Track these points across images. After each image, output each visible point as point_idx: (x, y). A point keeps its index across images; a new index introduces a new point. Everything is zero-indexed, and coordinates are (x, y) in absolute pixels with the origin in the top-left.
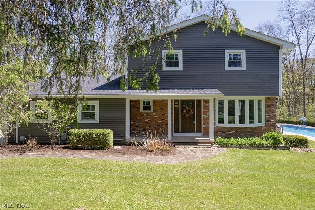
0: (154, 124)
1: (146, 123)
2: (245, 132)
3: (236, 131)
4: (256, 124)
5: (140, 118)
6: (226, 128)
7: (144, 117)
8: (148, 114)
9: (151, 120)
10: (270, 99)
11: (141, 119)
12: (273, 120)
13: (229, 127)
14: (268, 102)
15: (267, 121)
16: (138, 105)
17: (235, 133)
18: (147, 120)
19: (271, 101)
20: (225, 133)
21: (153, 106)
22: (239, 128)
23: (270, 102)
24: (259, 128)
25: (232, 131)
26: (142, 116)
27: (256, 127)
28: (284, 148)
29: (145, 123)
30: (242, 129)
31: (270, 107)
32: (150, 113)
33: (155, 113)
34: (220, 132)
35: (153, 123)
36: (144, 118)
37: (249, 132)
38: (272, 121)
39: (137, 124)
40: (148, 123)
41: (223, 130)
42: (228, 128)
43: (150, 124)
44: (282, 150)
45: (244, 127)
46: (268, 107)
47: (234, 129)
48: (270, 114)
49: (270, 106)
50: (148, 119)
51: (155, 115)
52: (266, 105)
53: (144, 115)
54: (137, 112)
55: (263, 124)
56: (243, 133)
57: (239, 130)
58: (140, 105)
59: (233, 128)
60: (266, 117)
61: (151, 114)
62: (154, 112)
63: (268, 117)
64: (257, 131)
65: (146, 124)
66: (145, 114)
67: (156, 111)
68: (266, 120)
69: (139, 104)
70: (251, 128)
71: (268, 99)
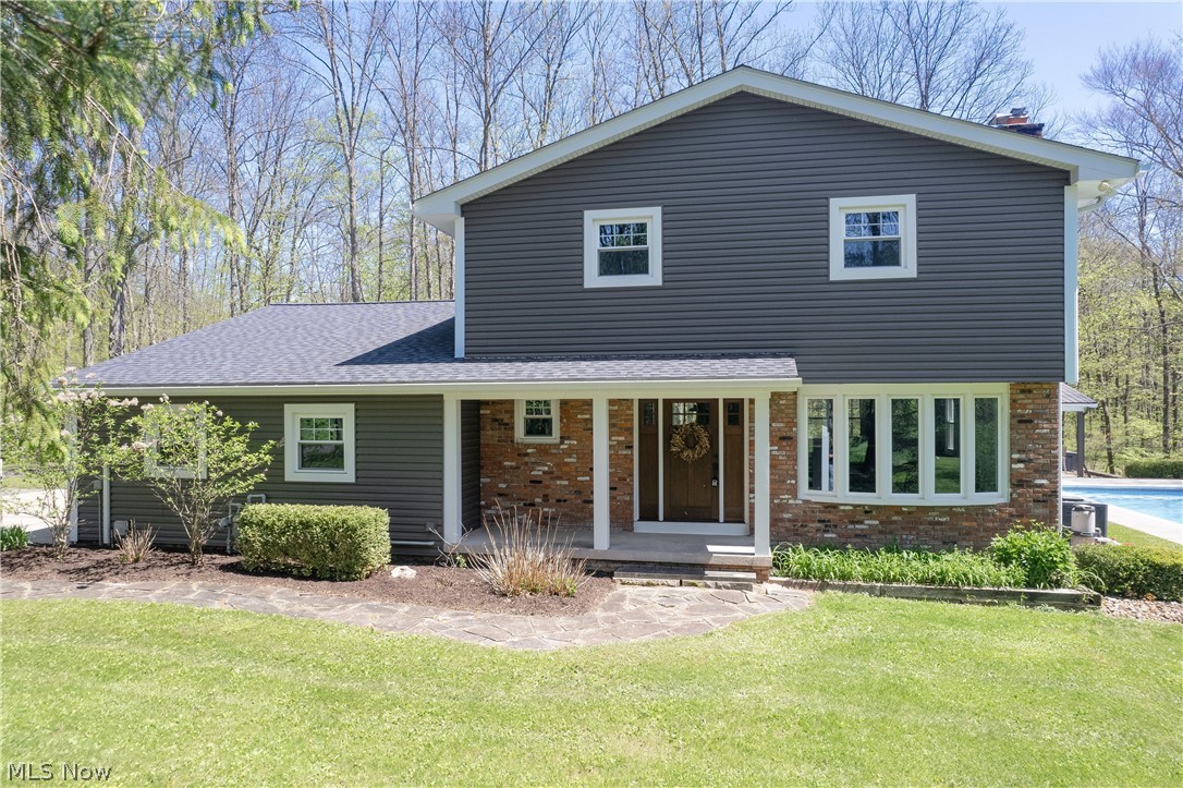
0: (565, 486)
1: (536, 482)
2: (921, 527)
3: (881, 523)
4: (967, 495)
5: (513, 464)
6: (842, 508)
7: (526, 459)
8: (543, 450)
9: (552, 473)
10: (1030, 391)
11: (517, 468)
12: (1044, 482)
13: (855, 506)
14: (1024, 407)
15: (1018, 482)
16: (508, 416)
17: (880, 527)
18: (537, 472)
19: (1038, 401)
20: (836, 526)
21: (561, 421)
22: (898, 510)
23: (1033, 403)
24: (981, 511)
25: (866, 522)
26: (519, 455)
27: (967, 507)
28: (1074, 601)
29: (531, 482)
30: (909, 513)
31: (1030, 426)
32: (550, 445)
33: (566, 447)
34: (819, 525)
35: (558, 482)
36: (526, 463)
37: (937, 527)
38: (1041, 486)
39: (503, 486)
40: (540, 482)
41: (830, 516)
42: (851, 508)
43: (548, 487)
44: (1065, 608)
45: (917, 507)
46: (1023, 426)
47: (874, 513)
48: (1032, 456)
49: (1030, 421)
50: (541, 468)
51: (568, 453)
52: (1013, 416)
53: (527, 455)
54: (504, 441)
55: (1002, 497)
56: (914, 529)
57: (895, 518)
58: (512, 417)
59: (869, 511)
60: (1013, 466)
61: (553, 451)
62: (562, 443)
63: (1021, 466)
64: (975, 524)
65: (534, 487)
66: (529, 451)
67: (569, 438)
68: (1014, 482)
69: (511, 412)
70: (949, 511)
71: (1023, 391)
